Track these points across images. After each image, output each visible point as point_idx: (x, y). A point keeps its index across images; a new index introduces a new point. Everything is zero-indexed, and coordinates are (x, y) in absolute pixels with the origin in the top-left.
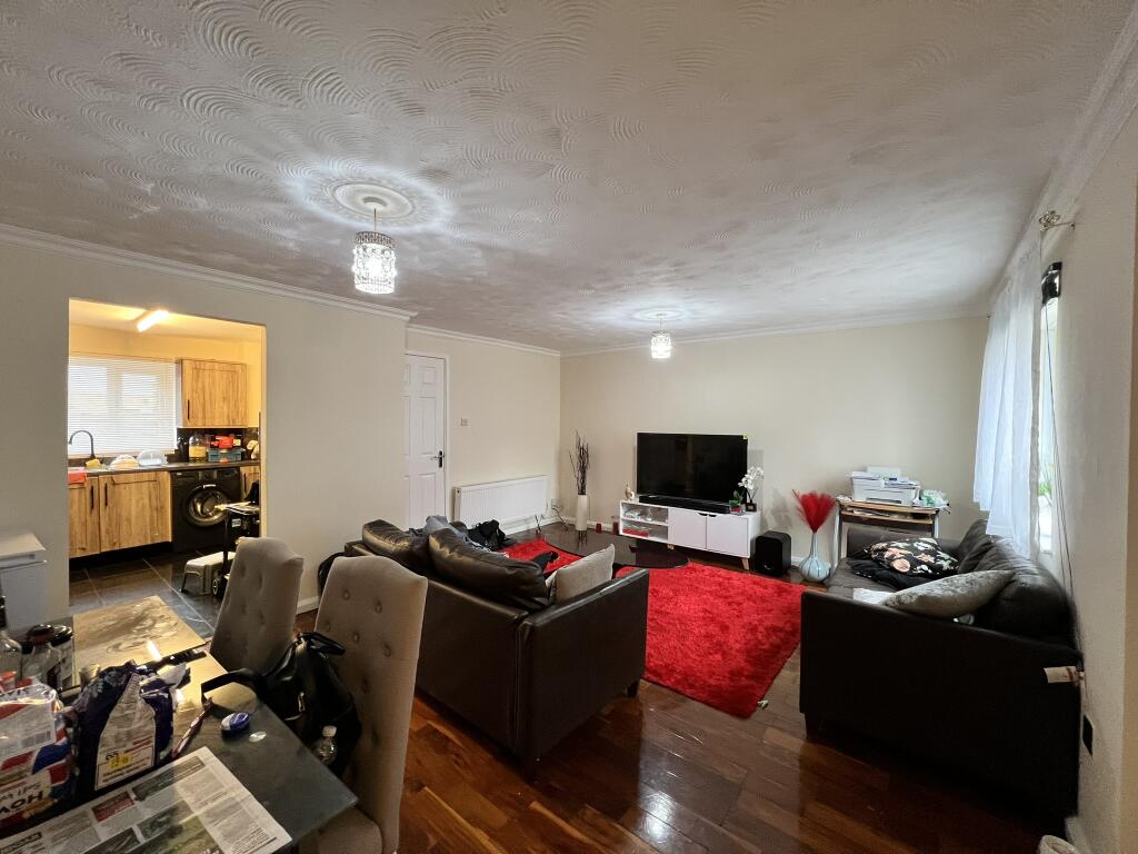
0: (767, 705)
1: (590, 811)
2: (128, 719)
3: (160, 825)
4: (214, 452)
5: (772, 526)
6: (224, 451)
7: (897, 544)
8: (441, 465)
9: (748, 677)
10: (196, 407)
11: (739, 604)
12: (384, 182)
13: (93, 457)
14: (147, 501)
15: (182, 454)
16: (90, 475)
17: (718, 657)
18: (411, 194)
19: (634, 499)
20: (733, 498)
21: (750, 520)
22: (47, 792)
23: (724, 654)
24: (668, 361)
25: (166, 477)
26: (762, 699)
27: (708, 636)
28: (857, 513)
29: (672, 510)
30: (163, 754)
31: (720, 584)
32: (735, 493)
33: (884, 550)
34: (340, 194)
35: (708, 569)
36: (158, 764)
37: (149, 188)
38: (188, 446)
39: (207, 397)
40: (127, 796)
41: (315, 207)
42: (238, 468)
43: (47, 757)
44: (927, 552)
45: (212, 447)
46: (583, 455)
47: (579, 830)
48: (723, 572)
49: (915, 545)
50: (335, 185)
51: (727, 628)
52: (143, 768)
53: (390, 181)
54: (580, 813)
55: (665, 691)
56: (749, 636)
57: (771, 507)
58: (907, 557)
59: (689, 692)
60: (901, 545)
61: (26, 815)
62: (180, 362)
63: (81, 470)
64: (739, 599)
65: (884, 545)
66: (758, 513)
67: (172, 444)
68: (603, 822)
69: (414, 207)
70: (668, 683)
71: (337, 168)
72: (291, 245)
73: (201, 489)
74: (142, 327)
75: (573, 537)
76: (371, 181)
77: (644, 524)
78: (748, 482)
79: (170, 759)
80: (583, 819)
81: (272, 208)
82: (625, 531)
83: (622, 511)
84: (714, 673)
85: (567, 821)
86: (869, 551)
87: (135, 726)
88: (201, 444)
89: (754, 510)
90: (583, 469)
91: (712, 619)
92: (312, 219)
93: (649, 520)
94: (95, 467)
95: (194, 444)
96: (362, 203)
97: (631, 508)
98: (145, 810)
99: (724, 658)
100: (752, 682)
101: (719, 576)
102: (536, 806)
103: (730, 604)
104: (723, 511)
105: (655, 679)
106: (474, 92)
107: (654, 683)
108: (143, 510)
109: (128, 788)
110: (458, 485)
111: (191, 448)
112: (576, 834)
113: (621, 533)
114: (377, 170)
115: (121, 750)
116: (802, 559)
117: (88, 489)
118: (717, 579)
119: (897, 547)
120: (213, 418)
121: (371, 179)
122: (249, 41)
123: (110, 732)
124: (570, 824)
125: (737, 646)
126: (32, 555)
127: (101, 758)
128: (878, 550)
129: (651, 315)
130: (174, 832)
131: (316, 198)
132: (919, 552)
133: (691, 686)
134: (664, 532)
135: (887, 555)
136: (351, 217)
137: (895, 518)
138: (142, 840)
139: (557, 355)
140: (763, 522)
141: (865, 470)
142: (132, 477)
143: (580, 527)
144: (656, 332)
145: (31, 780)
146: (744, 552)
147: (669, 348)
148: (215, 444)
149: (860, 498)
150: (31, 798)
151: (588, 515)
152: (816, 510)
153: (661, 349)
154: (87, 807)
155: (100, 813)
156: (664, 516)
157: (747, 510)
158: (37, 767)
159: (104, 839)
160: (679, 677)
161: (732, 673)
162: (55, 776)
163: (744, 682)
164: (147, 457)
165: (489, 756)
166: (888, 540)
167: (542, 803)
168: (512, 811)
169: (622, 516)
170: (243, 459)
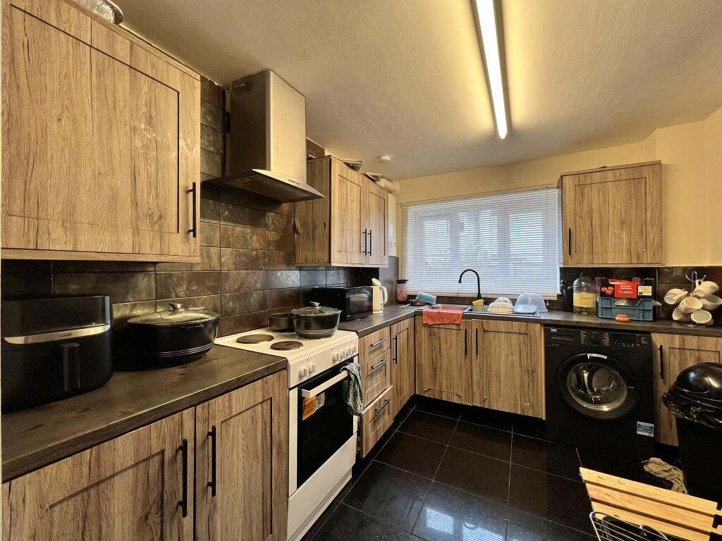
4: (606, 304)
6: (623, 303)
10: (581, 238)
13: (479, 297)
15: (564, 303)
16: (464, 317)
25: (538, 330)
38: (571, 291)
39: (596, 222)
42: (647, 333)
45: (604, 294)
63: (466, 309)
73: (584, 358)
88: (588, 290)
94: (477, 307)
95: (580, 289)
108: (513, 369)
111: (576, 296)
148: (609, 291)
170: (656, 318)
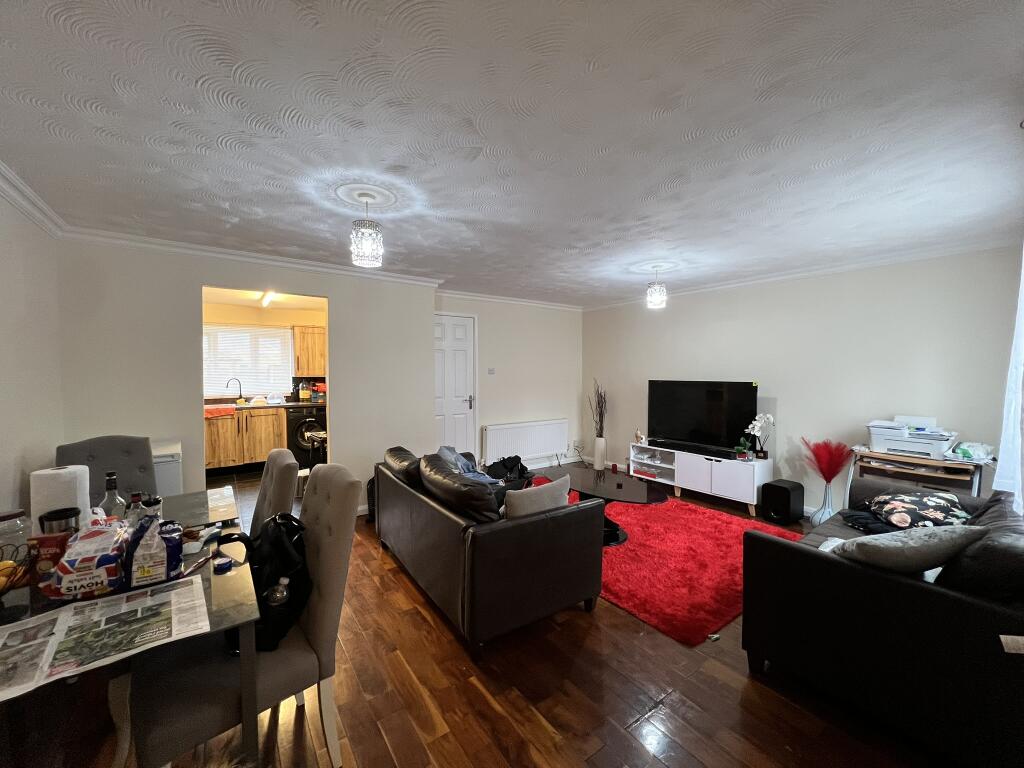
0: (717, 639)
1: (515, 693)
2: (149, 547)
3: (152, 610)
4: (315, 395)
5: (786, 474)
6: (321, 394)
7: (903, 497)
8: (471, 408)
9: (707, 612)
10: (303, 361)
11: (728, 546)
12: (365, 181)
13: (241, 397)
14: (271, 429)
15: (295, 397)
16: (237, 409)
17: (684, 591)
18: (390, 187)
19: (644, 443)
20: (739, 445)
21: (756, 468)
22: (106, 583)
23: (691, 588)
24: (664, 311)
25: (283, 412)
26: (715, 633)
27: (683, 571)
28: (874, 464)
29: (678, 454)
30: (173, 574)
31: (716, 527)
32: (742, 439)
33: (886, 502)
34: (341, 192)
35: (710, 512)
36: (169, 579)
37: (227, 205)
38: (298, 390)
39: (310, 354)
40: (147, 592)
41: (328, 205)
43: (104, 561)
44: (937, 508)
45: (313, 391)
46: (601, 402)
47: (501, 705)
48: (725, 516)
49: (925, 500)
50: (334, 187)
51: (706, 566)
52: (160, 579)
53: (369, 179)
54: (507, 692)
55: (621, 612)
56: (727, 577)
57: (786, 455)
58: (909, 512)
59: (643, 616)
60: (907, 498)
61: (96, 593)
62: (293, 328)
63: (234, 405)
64: (731, 542)
65: (887, 497)
66: (770, 461)
67: (289, 389)
68: (522, 703)
69: (395, 196)
70: (625, 605)
71: (329, 175)
72: (328, 235)
73: (306, 422)
74: (265, 303)
75: (592, 476)
76: (355, 181)
77: (653, 467)
78: (755, 428)
79: (178, 577)
80: (506, 697)
81: (303, 209)
82: (635, 472)
83: (632, 453)
84: (673, 604)
85: (493, 695)
86: (870, 503)
87: (153, 552)
88: (307, 389)
89: (765, 457)
90: (601, 415)
91: (694, 557)
92: (332, 214)
93: (658, 463)
94: (241, 404)
95: (303, 389)
96: (357, 197)
97: (642, 450)
98: (149, 602)
99: (690, 591)
100: (710, 618)
101: (718, 519)
102: (473, 680)
103: (718, 545)
104: (729, 456)
105: (615, 601)
106: (390, 103)
107: (612, 603)
108: (269, 435)
109: (149, 589)
110: (485, 424)
111: (301, 391)
112: (498, 707)
113: (632, 473)
114: (355, 172)
115: (146, 566)
116: (816, 510)
117: (236, 419)
118: (716, 522)
119: (902, 501)
120: (314, 369)
121: (355, 179)
122: (236, 99)
123: (139, 552)
124: (495, 699)
125: (707, 583)
126: (172, 456)
127: (134, 568)
128: (879, 503)
129: (648, 268)
130: (157, 614)
131: (328, 198)
132: (927, 507)
133: (646, 611)
134: (671, 474)
135: (887, 507)
136: (357, 210)
137: (922, 471)
138: (139, 615)
139: (579, 310)
140: (776, 470)
141: (892, 419)
142: (262, 411)
143: (598, 467)
144: (651, 284)
145: (96, 572)
146: (751, 498)
147: (665, 298)
148: (315, 388)
149: (879, 448)
150: (97, 584)
151: (605, 456)
152: (830, 459)
153: (656, 300)
154: (125, 595)
155: (129, 599)
156: (670, 459)
157: (758, 457)
158: (99, 565)
159: (123, 611)
160: (637, 602)
161: (693, 606)
162: (110, 572)
163: (702, 615)
164: (273, 398)
165: (452, 637)
166: (896, 493)
167: (479, 680)
168: (453, 680)
169: (632, 458)
